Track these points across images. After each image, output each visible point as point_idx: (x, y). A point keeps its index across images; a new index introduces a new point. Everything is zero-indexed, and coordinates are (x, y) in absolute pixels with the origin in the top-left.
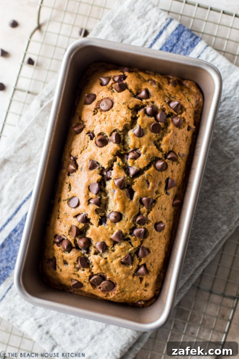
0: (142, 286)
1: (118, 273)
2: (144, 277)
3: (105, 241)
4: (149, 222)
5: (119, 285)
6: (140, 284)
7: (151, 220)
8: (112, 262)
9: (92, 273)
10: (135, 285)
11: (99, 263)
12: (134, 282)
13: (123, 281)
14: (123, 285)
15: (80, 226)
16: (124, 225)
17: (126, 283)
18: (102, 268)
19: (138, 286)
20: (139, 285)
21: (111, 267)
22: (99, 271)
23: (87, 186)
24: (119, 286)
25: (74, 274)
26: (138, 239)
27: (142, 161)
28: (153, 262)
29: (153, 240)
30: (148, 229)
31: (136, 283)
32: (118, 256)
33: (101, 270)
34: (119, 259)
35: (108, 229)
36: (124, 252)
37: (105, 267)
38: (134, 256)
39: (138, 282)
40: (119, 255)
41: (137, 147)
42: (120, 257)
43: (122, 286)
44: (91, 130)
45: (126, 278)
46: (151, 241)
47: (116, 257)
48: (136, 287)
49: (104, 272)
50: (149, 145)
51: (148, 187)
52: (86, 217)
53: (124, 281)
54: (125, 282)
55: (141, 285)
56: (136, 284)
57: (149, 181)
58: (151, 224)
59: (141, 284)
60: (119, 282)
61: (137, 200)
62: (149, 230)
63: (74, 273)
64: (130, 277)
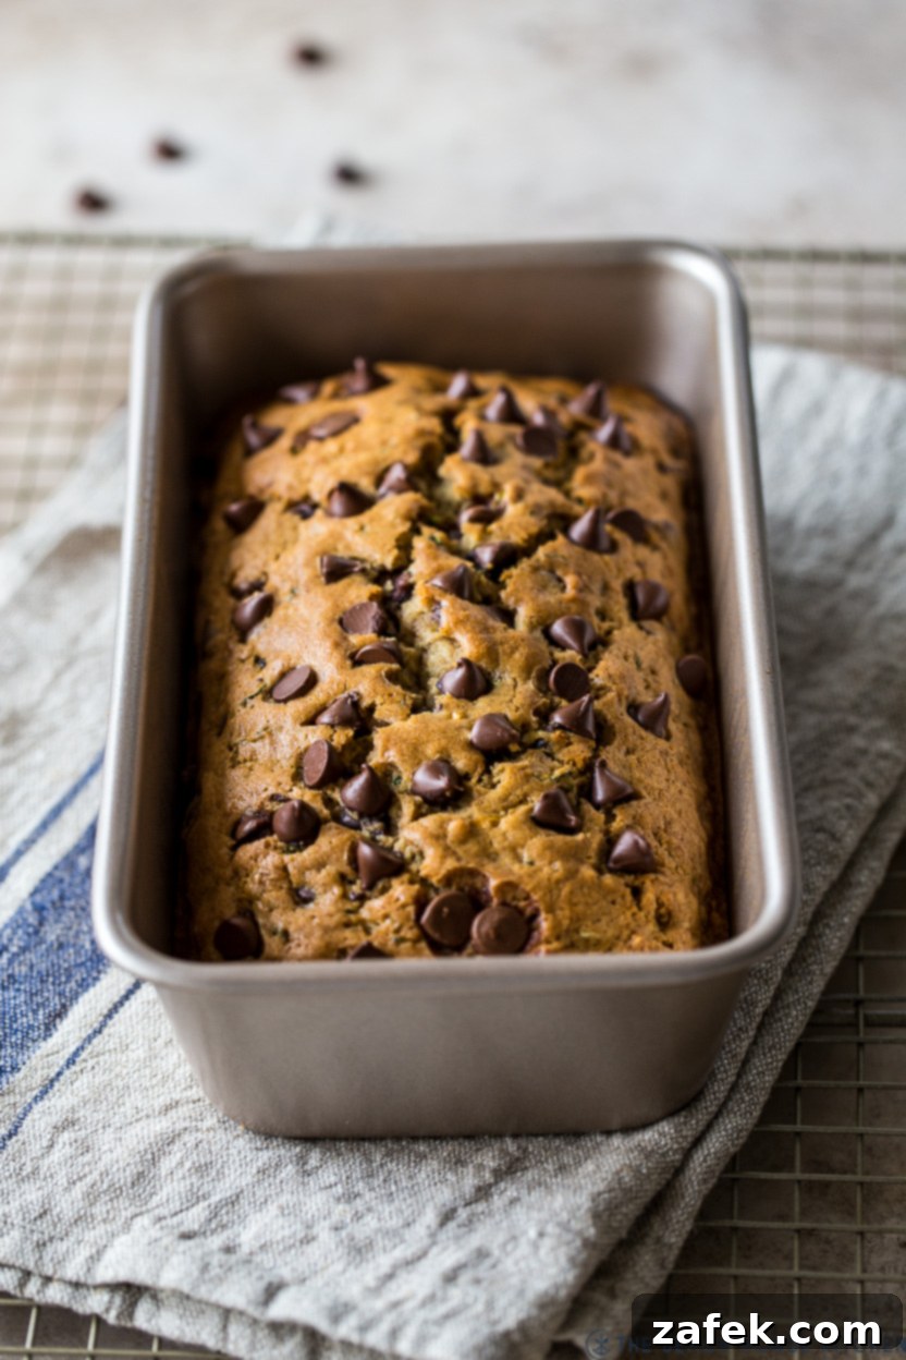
0: (648, 922)
1: (531, 863)
2: (643, 883)
3: (449, 756)
4: (601, 692)
5: (551, 909)
6: (635, 909)
7: (609, 684)
8: (495, 824)
9: (424, 882)
10: (615, 909)
11: (445, 836)
12: (610, 898)
13: (560, 890)
14: (567, 912)
15: (335, 737)
16: (508, 698)
17: (575, 900)
18: (460, 851)
19: (629, 914)
20: (634, 915)
21: (496, 845)
22: (451, 864)
23: (332, 621)
24: (550, 917)
25: (347, 925)
26: (573, 737)
27: (515, 522)
28: (665, 831)
29: (639, 753)
30: (605, 712)
31: (619, 900)
32: (512, 798)
33: (459, 859)
34: (522, 809)
35: (450, 717)
36: (537, 780)
37: (472, 847)
38: (579, 804)
39: (623, 897)
40: (519, 792)
41: (484, 489)
42: (523, 801)
43: (564, 914)
44: (297, 495)
45: (571, 875)
46: (633, 758)
47: (508, 805)
48: (622, 920)
49: (472, 865)
50: (527, 481)
51: (563, 589)
52: (356, 705)
53: (566, 889)
54: (572, 893)
55: (642, 915)
56: (617, 906)
57: (559, 573)
58: (611, 695)
59: (640, 909)
60: (545, 895)
61: (532, 627)
62: (609, 717)
63: (344, 920)
64: (588, 872)
